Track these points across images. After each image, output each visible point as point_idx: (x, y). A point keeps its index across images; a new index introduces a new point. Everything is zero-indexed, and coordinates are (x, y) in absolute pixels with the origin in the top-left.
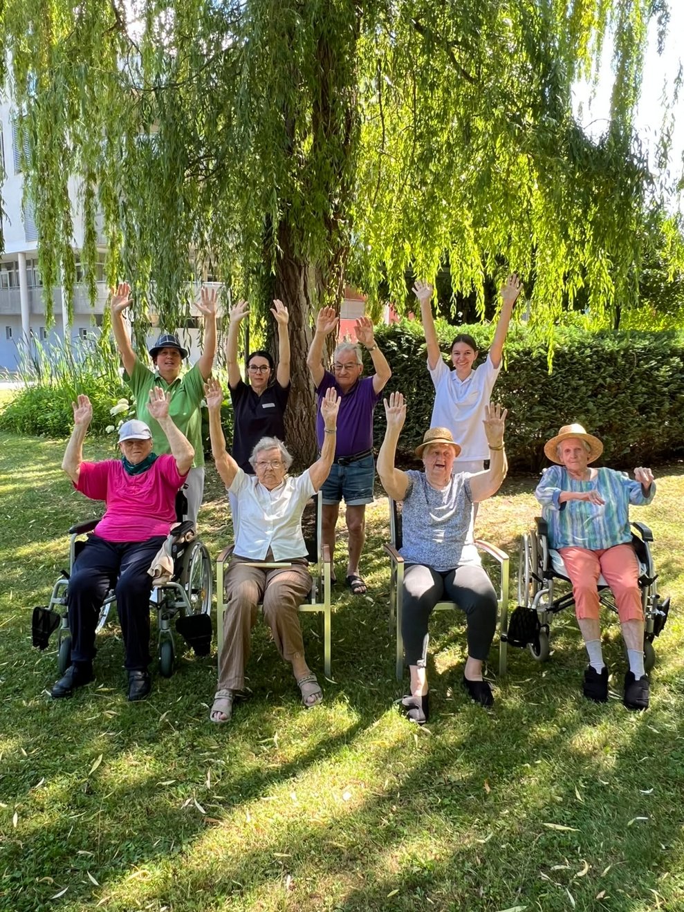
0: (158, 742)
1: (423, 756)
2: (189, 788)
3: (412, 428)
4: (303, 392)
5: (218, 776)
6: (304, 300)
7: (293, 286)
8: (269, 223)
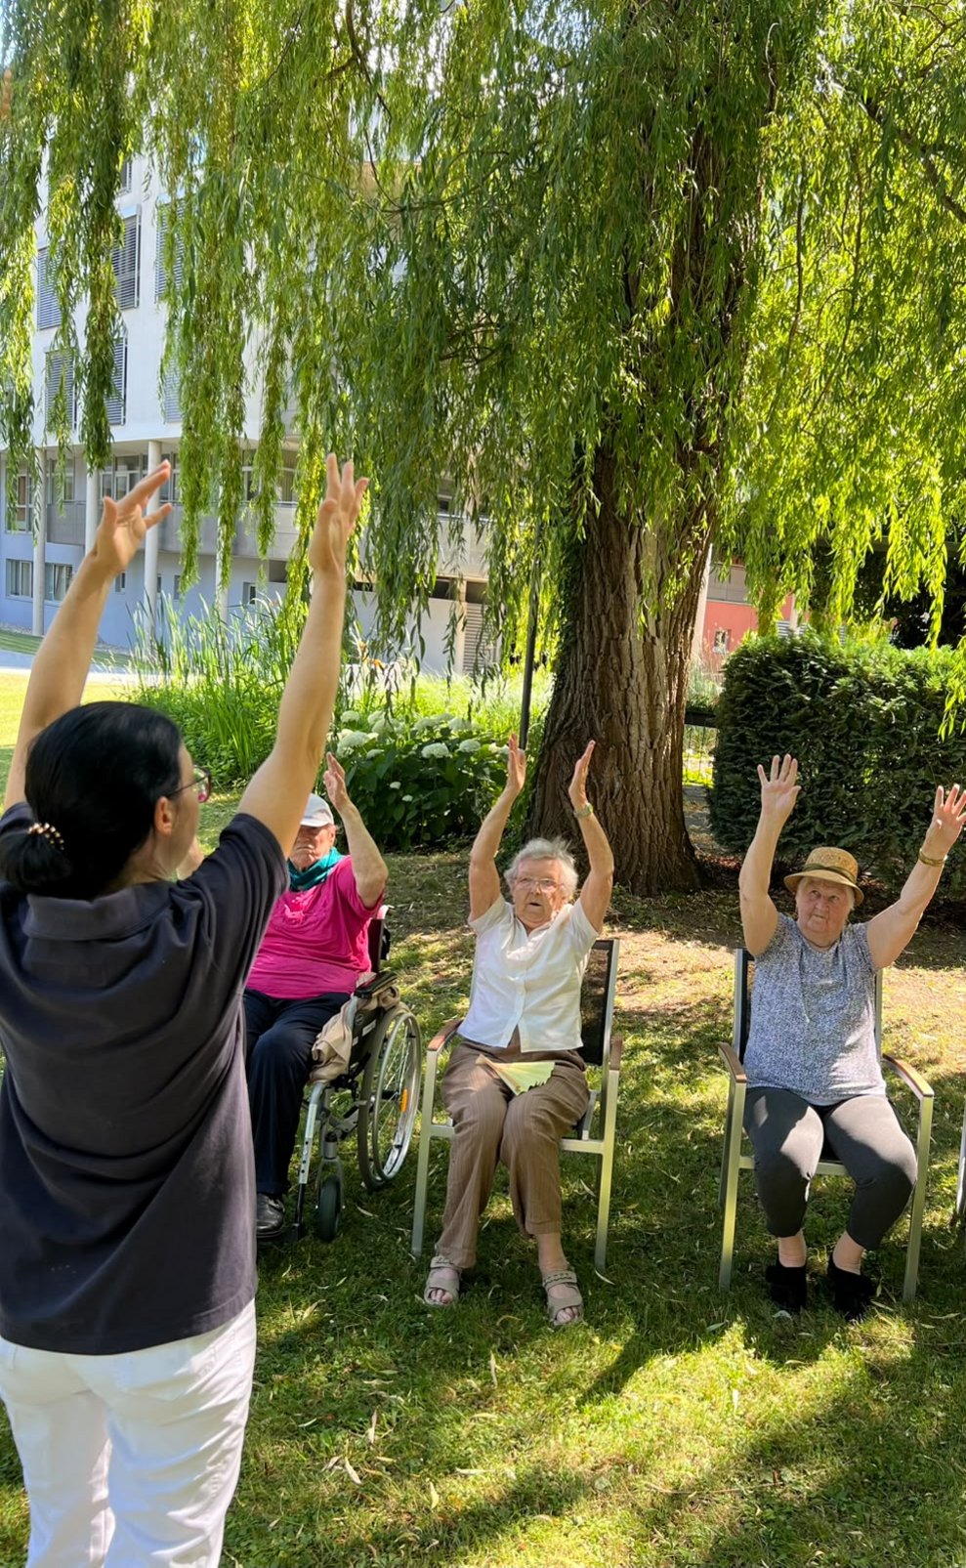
0: (296, 1351)
1: (742, 1430)
2: (339, 1438)
3: (809, 827)
4: (618, 748)
5: (389, 1423)
6: (633, 586)
7: (615, 560)
8: (580, 450)
